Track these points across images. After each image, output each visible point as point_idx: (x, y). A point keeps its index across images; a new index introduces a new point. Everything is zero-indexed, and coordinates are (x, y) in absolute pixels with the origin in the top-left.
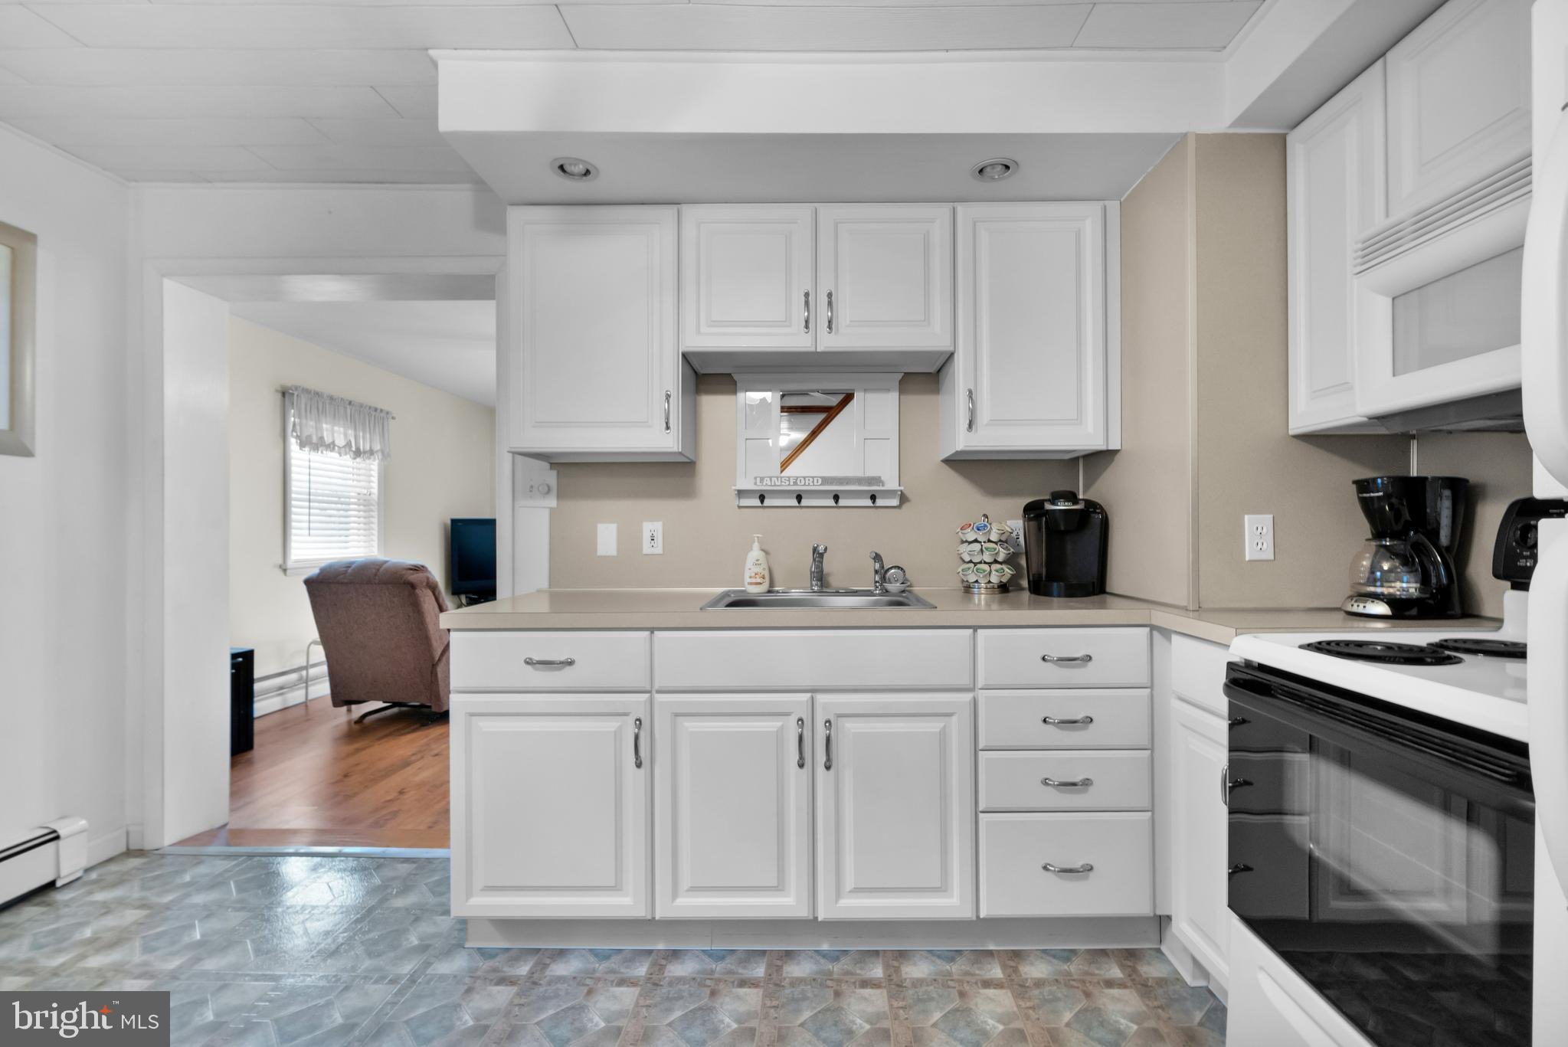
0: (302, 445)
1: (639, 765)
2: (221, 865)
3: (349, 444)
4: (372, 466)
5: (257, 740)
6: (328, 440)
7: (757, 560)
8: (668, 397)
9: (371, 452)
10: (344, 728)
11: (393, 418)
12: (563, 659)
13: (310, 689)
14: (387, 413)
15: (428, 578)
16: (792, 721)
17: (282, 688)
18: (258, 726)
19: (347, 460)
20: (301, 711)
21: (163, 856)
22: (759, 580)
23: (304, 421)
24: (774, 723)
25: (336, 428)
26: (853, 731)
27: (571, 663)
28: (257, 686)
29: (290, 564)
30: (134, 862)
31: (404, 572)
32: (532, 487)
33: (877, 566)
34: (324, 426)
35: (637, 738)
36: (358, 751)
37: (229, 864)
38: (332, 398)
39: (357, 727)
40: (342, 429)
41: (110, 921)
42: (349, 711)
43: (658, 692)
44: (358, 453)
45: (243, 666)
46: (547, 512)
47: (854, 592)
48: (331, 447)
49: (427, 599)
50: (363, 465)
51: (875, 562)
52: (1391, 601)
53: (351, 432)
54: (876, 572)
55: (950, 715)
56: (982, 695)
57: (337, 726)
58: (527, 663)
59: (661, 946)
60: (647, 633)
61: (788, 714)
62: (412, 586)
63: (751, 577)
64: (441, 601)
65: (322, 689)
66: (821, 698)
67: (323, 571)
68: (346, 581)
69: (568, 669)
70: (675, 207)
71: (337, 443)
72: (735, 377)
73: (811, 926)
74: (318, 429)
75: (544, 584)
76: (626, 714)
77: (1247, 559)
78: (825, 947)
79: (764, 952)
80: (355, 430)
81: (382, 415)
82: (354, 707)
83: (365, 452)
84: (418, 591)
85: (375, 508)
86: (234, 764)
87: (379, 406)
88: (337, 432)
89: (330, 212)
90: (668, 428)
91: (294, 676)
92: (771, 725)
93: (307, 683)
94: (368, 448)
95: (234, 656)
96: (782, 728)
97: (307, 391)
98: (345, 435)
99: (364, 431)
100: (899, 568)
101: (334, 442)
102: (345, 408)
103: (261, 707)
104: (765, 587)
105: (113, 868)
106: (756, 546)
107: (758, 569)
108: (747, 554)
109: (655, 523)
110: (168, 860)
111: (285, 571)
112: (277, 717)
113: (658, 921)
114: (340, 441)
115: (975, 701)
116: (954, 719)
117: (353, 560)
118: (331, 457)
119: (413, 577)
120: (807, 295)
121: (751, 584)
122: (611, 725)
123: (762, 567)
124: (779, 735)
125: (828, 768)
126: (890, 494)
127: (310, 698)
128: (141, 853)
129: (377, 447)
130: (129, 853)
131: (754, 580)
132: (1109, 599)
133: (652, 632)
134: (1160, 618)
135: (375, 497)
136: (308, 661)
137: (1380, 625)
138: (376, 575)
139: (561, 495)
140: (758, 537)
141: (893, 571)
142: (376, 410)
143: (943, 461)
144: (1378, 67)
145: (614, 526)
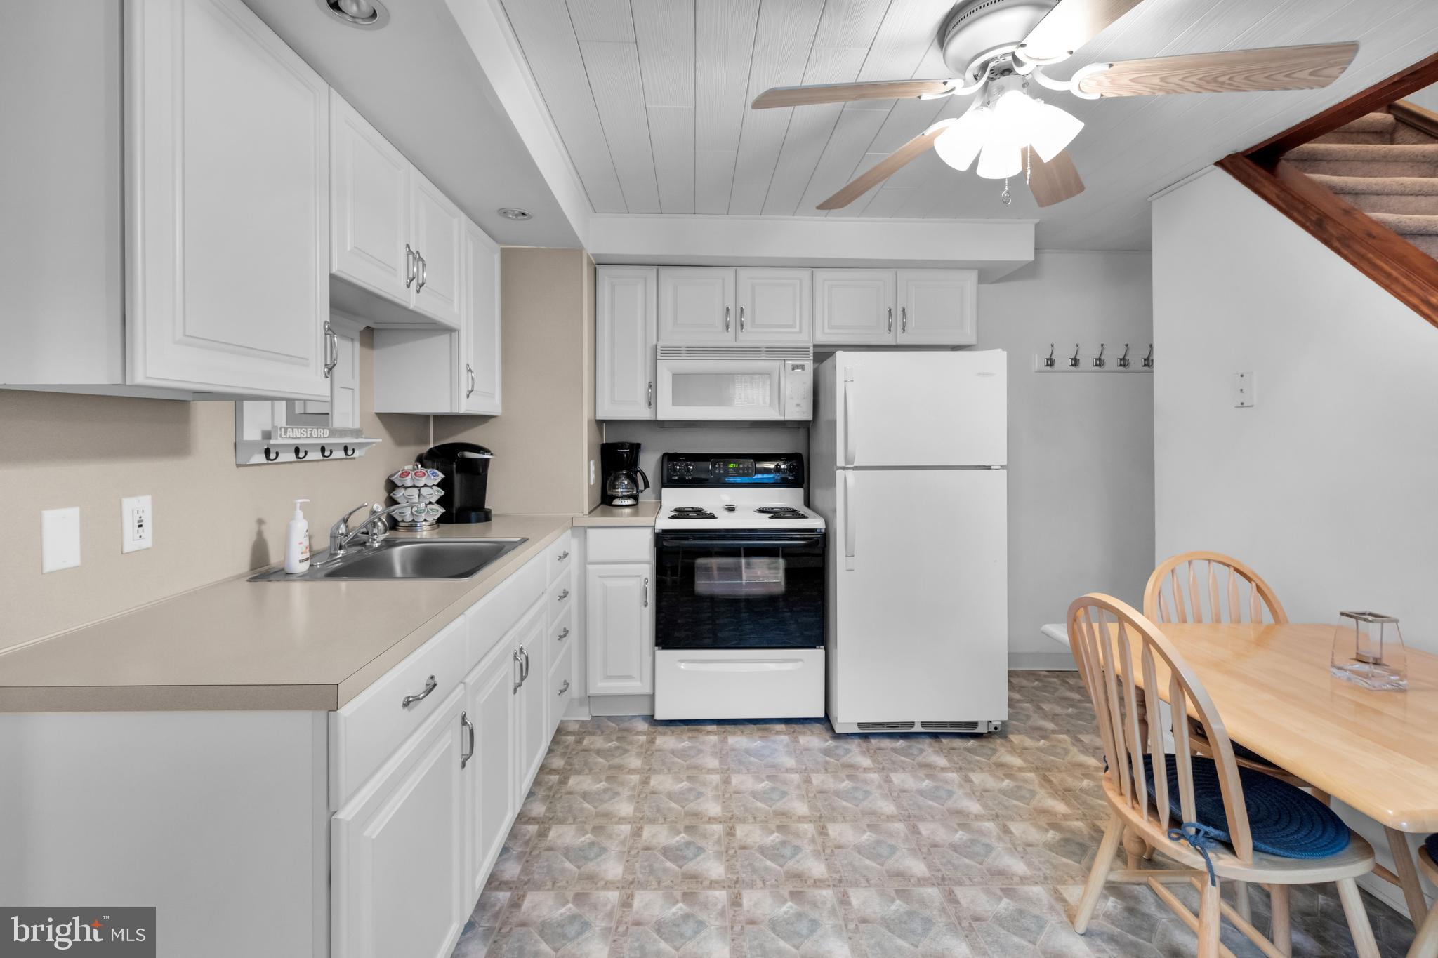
1: (464, 764)
7: (307, 532)
16: (511, 657)
22: (307, 556)
63: (302, 554)
70: (325, 84)
77: (591, 483)
107: (308, 542)
109: (142, 499)
120: (408, 250)
131: (304, 557)
143: (376, 413)
144: (654, 269)
145: (74, 512)
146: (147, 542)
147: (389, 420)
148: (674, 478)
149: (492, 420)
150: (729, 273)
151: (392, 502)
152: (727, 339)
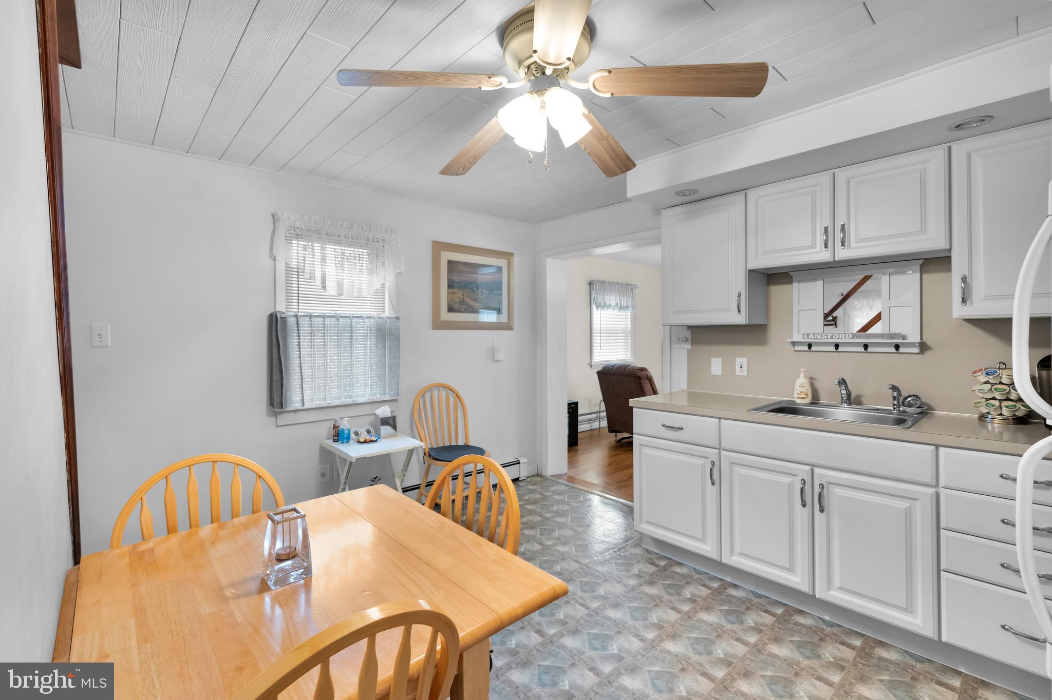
0: (597, 308)
1: (713, 483)
2: (564, 488)
3: (617, 304)
4: (628, 314)
5: (579, 442)
6: (608, 303)
7: (803, 384)
8: (739, 295)
9: (627, 307)
10: (614, 443)
11: (638, 288)
12: (678, 426)
13: (601, 422)
14: (635, 285)
15: (647, 374)
16: (798, 479)
17: (590, 420)
18: (580, 436)
19: (616, 312)
20: (597, 432)
21: (547, 479)
22: (803, 396)
23: (598, 296)
24: (789, 479)
25: (611, 297)
26: (839, 494)
27: (682, 429)
28: (580, 418)
29: (593, 363)
30: (539, 479)
31: (636, 371)
32: (679, 338)
33: (895, 394)
34: (606, 297)
35: (711, 470)
36: (618, 455)
37: (566, 488)
38: (609, 283)
39: (618, 444)
40: (614, 298)
41: (532, 496)
42: (616, 435)
43: (724, 450)
44: (621, 308)
45: (573, 409)
46: (686, 351)
47: (876, 410)
48: (609, 306)
49: (647, 385)
50: (624, 314)
51: (893, 391)
53: (618, 298)
54: (894, 398)
55: (916, 500)
56: (943, 492)
57: (610, 442)
58: (663, 426)
59: (729, 580)
60: (717, 420)
61: (796, 475)
62: (640, 378)
63: (798, 394)
64: (653, 386)
65: (604, 423)
66: (818, 470)
67: (604, 368)
68: (612, 373)
69: (680, 431)
70: (743, 193)
71: (612, 305)
72: (791, 274)
73: (810, 598)
74: (604, 298)
75: (685, 388)
78: (827, 618)
79: (786, 605)
80: (620, 296)
81: (632, 287)
82: (618, 434)
83: (624, 307)
84: (642, 381)
85: (629, 335)
86: (569, 451)
87: (631, 283)
88: (611, 299)
89: (598, 221)
90: (739, 311)
91: (594, 416)
92: (787, 480)
93: (599, 419)
94: (625, 305)
95: (569, 404)
96: (792, 482)
97: (599, 281)
98: (616, 300)
99: (624, 297)
100: (914, 396)
101: (610, 304)
102: (616, 286)
103: (582, 427)
104: (808, 400)
105: (534, 479)
106: (802, 375)
107: (804, 390)
108: (796, 379)
109: (743, 358)
110: (549, 481)
111: (591, 366)
112: (588, 433)
113: (723, 564)
114: (613, 304)
115: (938, 495)
116: (918, 503)
117: (615, 363)
118: (610, 311)
119: (640, 374)
120: (826, 229)
121: (798, 398)
122: (700, 462)
123: (806, 388)
124: (790, 485)
125: (822, 511)
126: (911, 345)
127: (601, 427)
128: (540, 476)
129: (630, 304)
130: (538, 475)
131: (799, 396)
133: (720, 420)
135: (629, 329)
136: (600, 409)
138: (624, 371)
139: (693, 343)
140: (803, 370)
141: (909, 399)
142: (629, 285)
145: (721, 359)
146: (745, 373)
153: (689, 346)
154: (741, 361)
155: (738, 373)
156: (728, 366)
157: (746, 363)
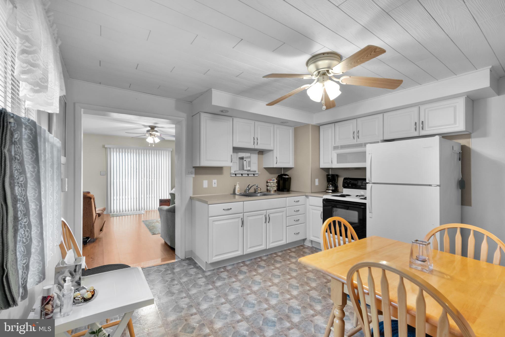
1: (242, 227)
8: (231, 156)
16: (264, 215)
22: (239, 191)
27: (231, 209)
32: (190, 172)
43: (244, 213)
46: (192, 178)
52: (332, 190)
55: (283, 212)
60: (243, 202)
63: (237, 191)
66: (268, 211)
69: (230, 210)
70: (232, 118)
75: (192, 194)
76: (239, 217)
77: (316, 185)
90: (231, 162)
96: (262, 217)
106: (237, 185)
115: (286, 209)
116: (284, 212)
122: (237, 220)
125: (269, 222)
126: (257, 174)
132: (290, 192)
134: (307, 194)
137: (330, 193)
139: (196, 174)
143: (264, 168)
144: (334, 124)
145: (207, 181)
146: (216, 186)
147: (268, 169)
148: (346, 185)
149: (293, 169)
150: (355, 120)
151: (267, 186)
152: (354, 142)
153: (194, 176)
154: (215, 181)
155: (214, 186)
156: (210, 184)
157: (216, 182)
